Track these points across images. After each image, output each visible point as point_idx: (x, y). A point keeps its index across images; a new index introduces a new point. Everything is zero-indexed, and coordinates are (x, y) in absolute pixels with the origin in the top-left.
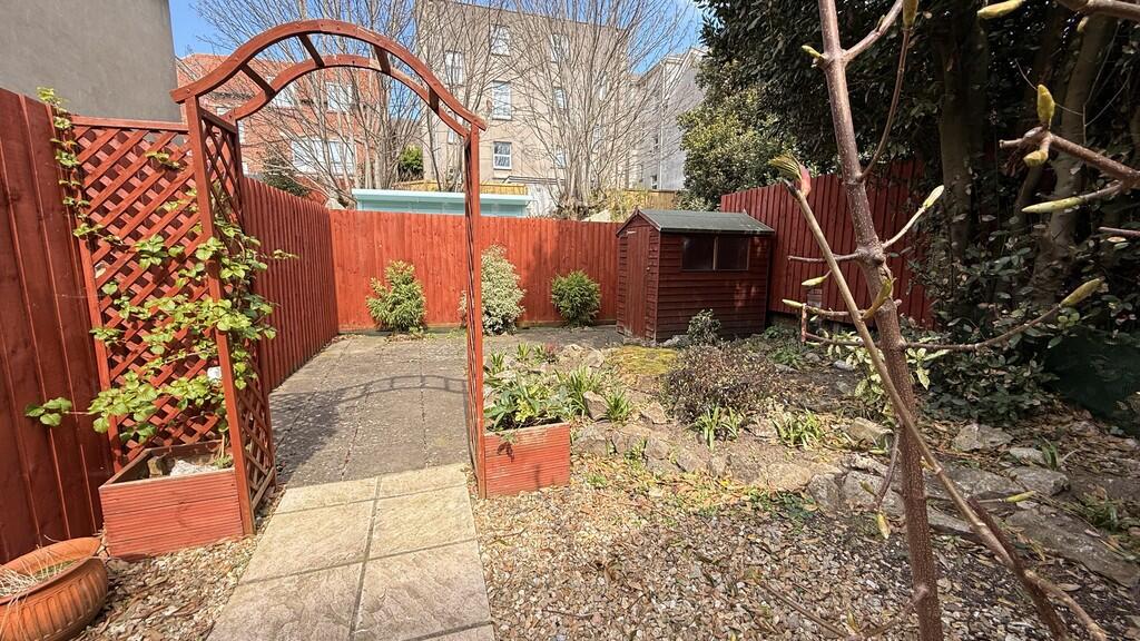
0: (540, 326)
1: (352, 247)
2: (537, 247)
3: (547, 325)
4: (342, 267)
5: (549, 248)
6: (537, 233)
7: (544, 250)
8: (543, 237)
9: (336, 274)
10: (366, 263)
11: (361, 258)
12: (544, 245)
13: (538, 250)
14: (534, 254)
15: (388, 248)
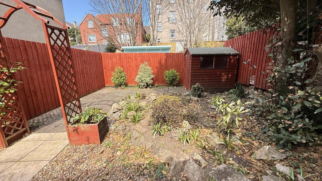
0: (161, 86)
1: (108, 63)
2: (160, 61)
3: (163, 86)
4: (105, 68)
5: (163, 62)
6: (159, 57)
7: (162, 62)
8: (162, 58)
9: (104, 71)
10: (111, 67)
11: (110, 66)
12: (162, 61)
13: (160, 63)
14: (159, 63)
15: (117, 63)
